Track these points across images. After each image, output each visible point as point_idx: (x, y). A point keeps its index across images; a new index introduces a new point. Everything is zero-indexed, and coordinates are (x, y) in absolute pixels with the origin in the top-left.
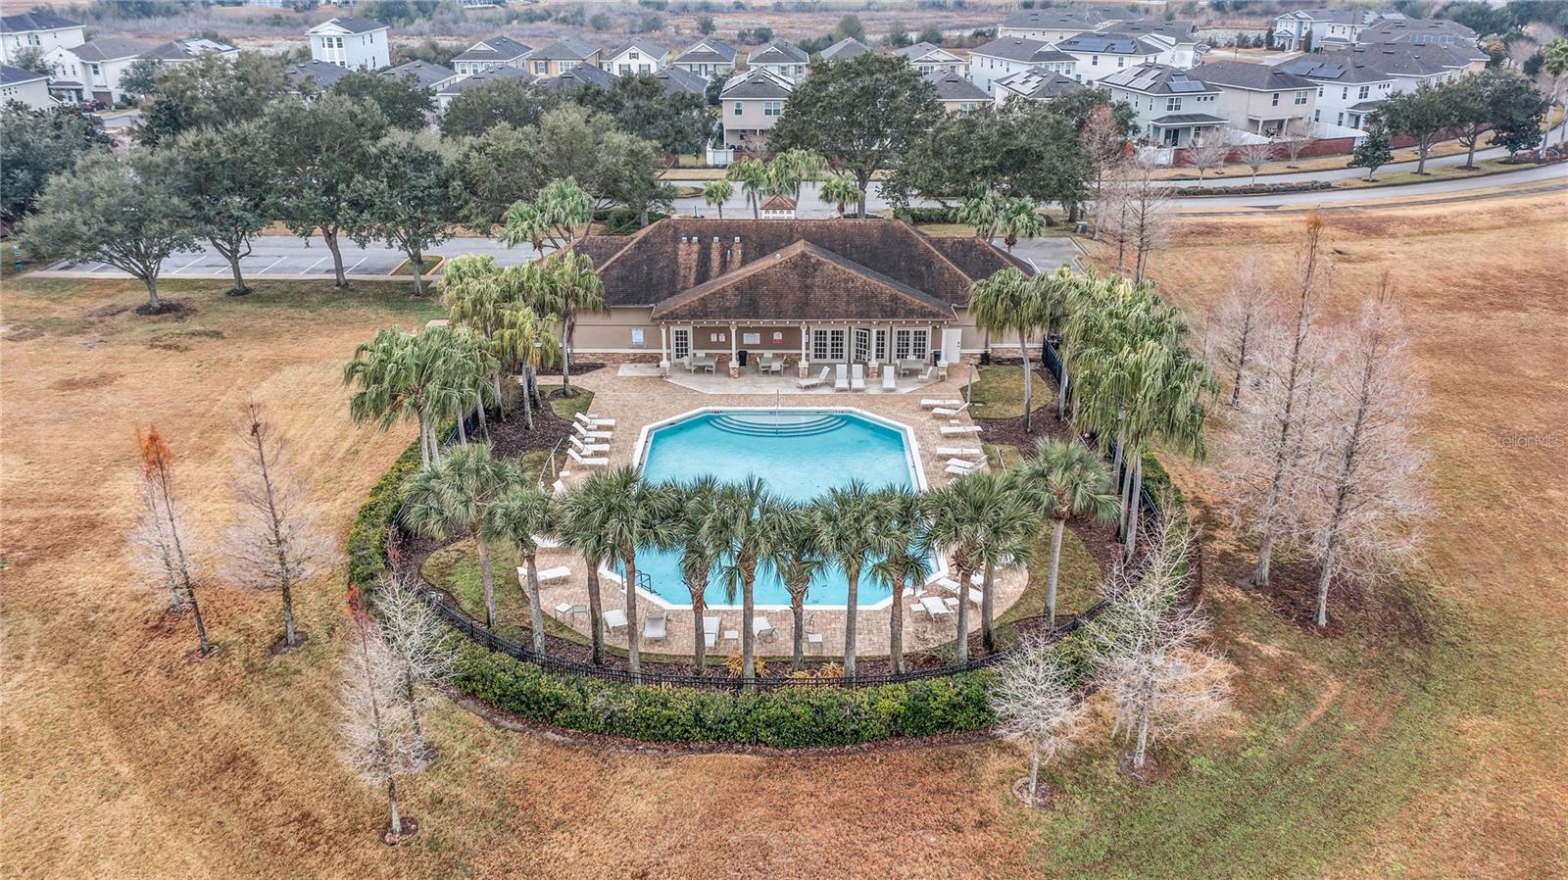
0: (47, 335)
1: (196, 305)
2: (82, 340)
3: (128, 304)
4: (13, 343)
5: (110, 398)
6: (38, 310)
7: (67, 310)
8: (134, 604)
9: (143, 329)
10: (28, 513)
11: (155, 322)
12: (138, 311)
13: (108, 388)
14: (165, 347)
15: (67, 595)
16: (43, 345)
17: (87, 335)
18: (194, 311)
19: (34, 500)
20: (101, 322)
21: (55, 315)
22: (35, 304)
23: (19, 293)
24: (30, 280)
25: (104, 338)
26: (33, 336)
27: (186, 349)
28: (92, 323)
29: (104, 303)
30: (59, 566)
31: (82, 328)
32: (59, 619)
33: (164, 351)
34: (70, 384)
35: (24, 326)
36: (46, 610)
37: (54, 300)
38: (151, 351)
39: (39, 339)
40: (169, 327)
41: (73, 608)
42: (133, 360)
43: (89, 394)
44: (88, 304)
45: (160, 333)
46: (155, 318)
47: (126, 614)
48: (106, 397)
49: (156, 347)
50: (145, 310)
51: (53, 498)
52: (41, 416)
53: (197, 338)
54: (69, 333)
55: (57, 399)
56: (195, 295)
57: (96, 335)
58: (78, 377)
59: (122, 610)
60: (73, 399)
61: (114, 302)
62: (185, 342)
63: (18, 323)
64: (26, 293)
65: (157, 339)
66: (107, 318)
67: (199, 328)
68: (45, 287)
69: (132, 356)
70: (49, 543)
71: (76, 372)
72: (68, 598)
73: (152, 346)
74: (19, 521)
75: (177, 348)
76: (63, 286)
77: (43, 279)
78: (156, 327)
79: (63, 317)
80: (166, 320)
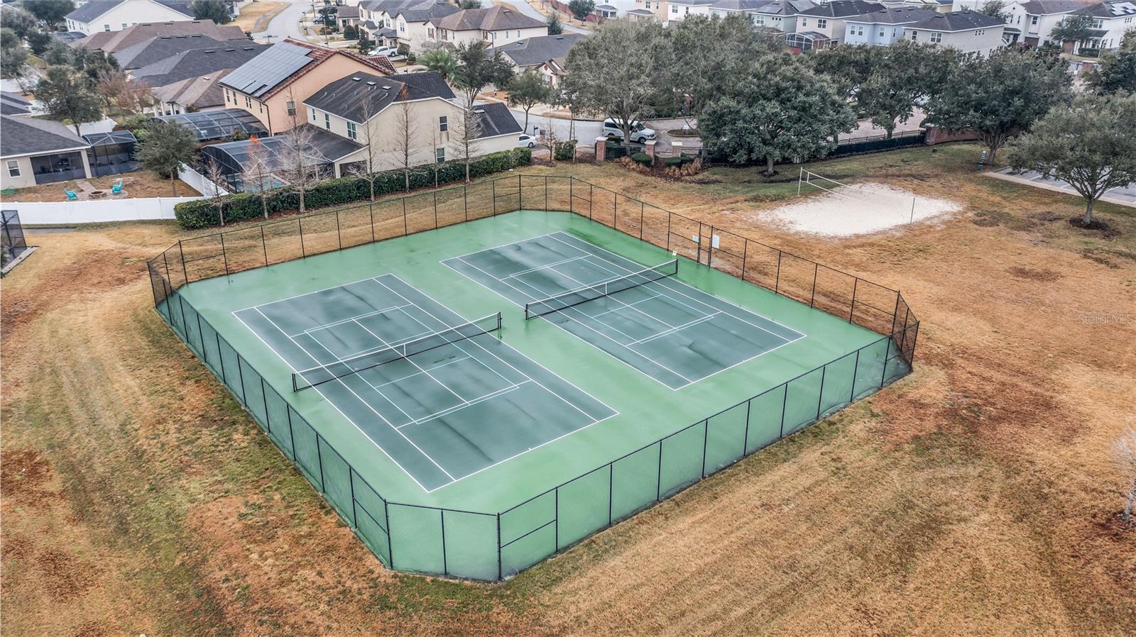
0: (1001, 226)
1: (1120, 228)
2: (1028, 237)
3: (1062, 214)
4: (978, 227)
5: (1054, 294)
6: (993, 204)
7: (1016, 208)
8: (1083, 494)
9: (1076, 239)
10: (998, 376)
11: (1085, 235)
12: (1071, 221)
13: (1052, 284)
14: (1097, 260)
15: (1027, 461)
16: (999, 233)
17: (1032, 234)
18: (1119, 233)
19: (999, 365)
20: (1042, 225)
21: (1006, 210)
22: (991, 198)
23: (979, 187)
24: (987, 178)
25: (1045, 239)
26: (992, 225)
27: (1116, 266)
28: (1035, 224)
29: (1041, 209)
30: (1023, 432)
31: (1026, 225)
32: (1020, 480)
33: (1096, 264)
34: (1021, 273)
35: (985, 215)
36: (1010, 466)
37: (1004, 198)
38: (1085, 261)
39: (996, 228)
40: (1098, 242)
41: (1032, 475)
42: (1071, 265)
43: (1036, 286)
44: (1030, 207)
45: (1091, 247)
46: (1086, 231)
47: (1075, 499)
48: (1050, 293)
49: (1089, 257)
50: (1077, 223)
51: (1014, 369)
52: (1002, 294)
53: (1123, 259)
54: (1019, 228)
55: (1013, 282)
56: (1118, 218)
57: (1038, 234)
58: (1027, 268)
59: (1072, 495)
60: (1026, 286)
61: (1050, 210)
62: (1115, 260)
63: (980, 212)
64: (984, 188)
65: (1089, 251)
66: (1046, 222)
67: (1124, 249)
68: (997, 185)
69: (1069, 260)
70: (1014, 408)
71: (1026, 262)
72: (1028, 465)
73: (1086, 257)
74: (989, 380)
75: (1107, 263)
76: (1011, 188)
77: (997, 179)
78: (1087, 239)
79: (1012, 213)
80: (1095, 235)
